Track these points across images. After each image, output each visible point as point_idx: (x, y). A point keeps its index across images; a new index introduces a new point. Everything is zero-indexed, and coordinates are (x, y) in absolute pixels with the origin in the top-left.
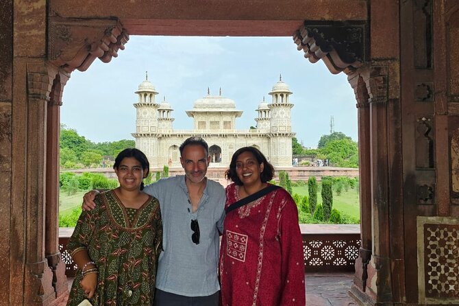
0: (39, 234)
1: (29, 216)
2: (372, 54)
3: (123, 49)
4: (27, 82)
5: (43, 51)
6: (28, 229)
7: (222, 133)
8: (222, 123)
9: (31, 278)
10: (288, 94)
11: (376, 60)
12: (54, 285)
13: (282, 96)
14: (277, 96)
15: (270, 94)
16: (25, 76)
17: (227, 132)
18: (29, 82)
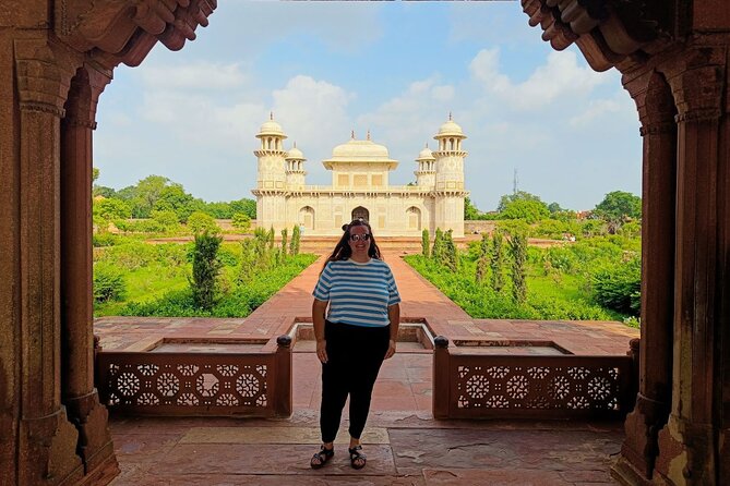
0: (47, 364)
1: (25, 331)
2: (695, 20)
3: (205, 24)
4: (15, 78)
5: (44, 17)
6: (25, 356)
7: (370, 191)
8: (370, 178)
9: (31, 447)
10: (460, 138)
11: (703, 33)
12: (80, 451)
13: (452, 141)
14: (445, 141)
15: (436, 138)
16: (11, 65)
17: (377, 189)
18: (20, 78)
